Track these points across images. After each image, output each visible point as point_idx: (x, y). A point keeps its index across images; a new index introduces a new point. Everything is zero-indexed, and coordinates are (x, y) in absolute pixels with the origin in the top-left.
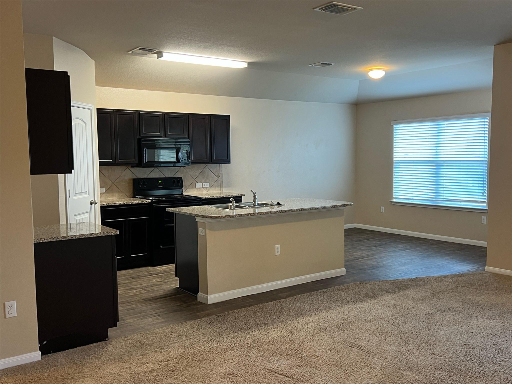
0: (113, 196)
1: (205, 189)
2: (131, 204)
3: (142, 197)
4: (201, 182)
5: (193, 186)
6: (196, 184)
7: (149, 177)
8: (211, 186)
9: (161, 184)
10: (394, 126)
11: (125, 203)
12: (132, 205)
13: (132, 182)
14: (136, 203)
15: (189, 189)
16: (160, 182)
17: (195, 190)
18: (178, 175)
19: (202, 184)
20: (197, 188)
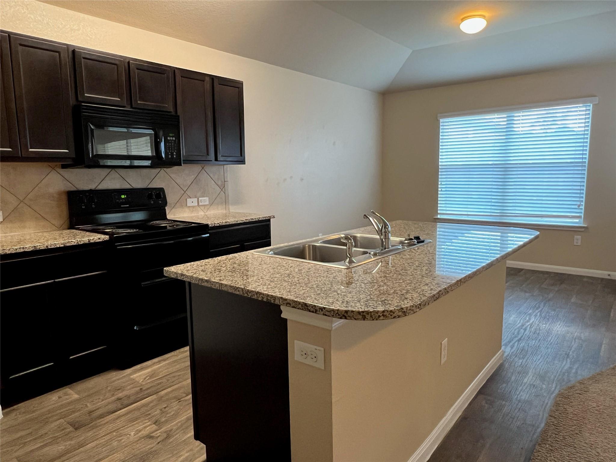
0: (24, 227)
1: (202, 208)
2: (63, 246)
3: (89, 227)
4: (195, 196)
5: (181, 203)
6: (188, 199)
7: (101, 187)
8: (211, 204)
9: (126, 202)
10: (441, 120)
11: (47, 246)
12: (65, 249)
13: (64, 198)
14: (75, 244)
15: (176, 208)
16: (123, 197)
17: (187, 210)
18: (156, 184)
19: (196, 199)
20: (189, 207)
